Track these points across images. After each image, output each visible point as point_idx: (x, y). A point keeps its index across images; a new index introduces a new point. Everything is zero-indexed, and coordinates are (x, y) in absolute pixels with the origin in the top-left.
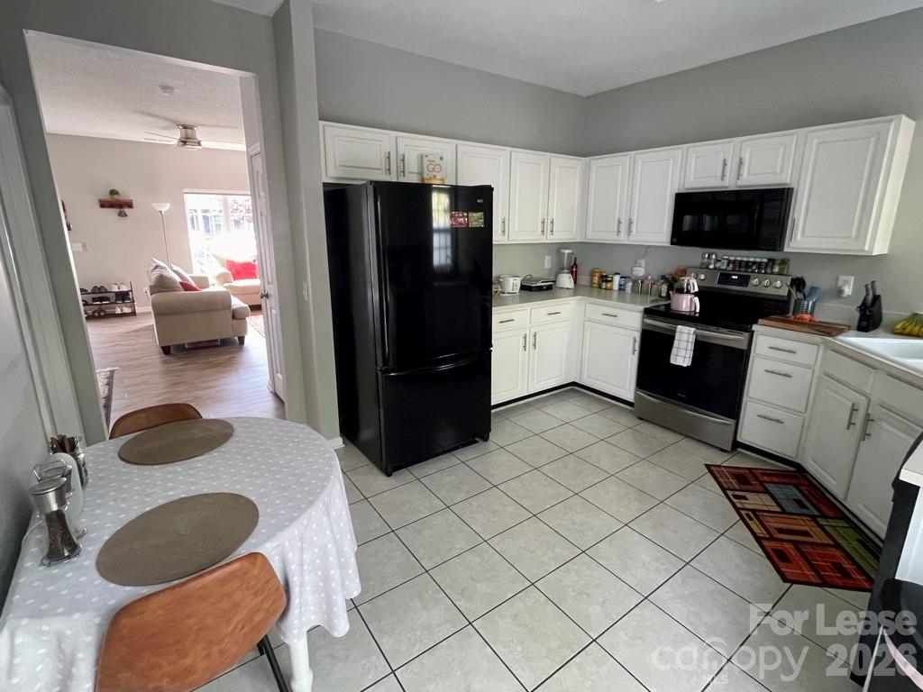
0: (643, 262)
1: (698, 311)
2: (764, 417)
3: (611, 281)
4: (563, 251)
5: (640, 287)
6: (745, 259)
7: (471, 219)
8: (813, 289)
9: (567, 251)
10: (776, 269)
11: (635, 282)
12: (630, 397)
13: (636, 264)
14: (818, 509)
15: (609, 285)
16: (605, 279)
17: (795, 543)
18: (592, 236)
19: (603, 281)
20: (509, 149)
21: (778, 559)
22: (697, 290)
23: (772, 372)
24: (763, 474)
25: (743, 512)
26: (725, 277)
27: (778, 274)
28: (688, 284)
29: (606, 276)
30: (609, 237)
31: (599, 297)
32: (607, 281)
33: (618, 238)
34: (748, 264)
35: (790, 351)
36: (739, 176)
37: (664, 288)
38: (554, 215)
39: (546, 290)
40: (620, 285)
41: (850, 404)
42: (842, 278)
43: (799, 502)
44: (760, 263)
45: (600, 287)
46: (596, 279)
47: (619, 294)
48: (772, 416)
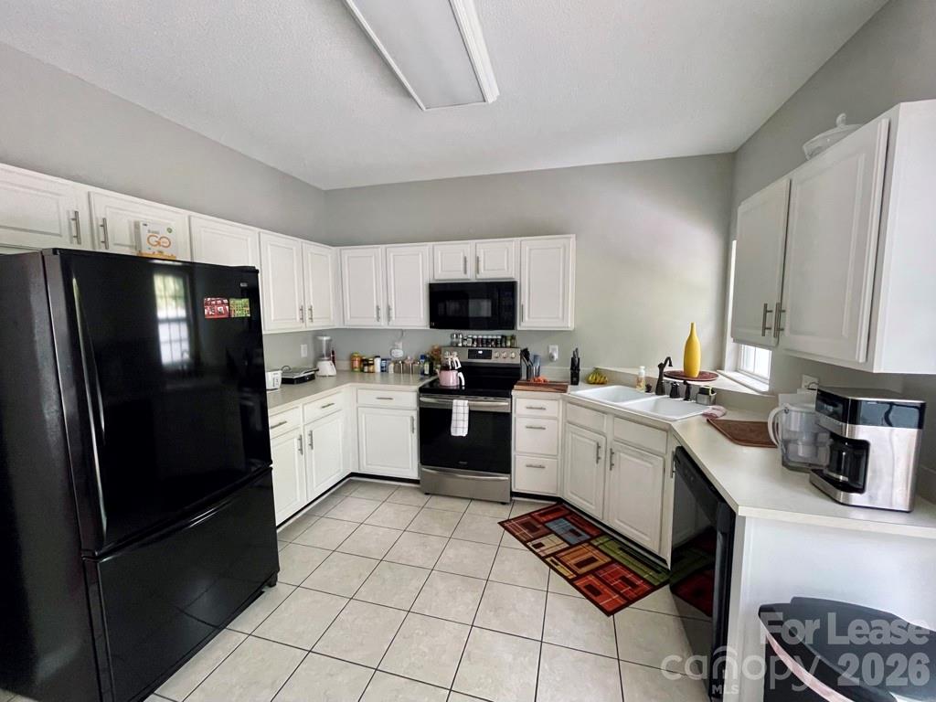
0: (400, 345)
1: (463, 384)
2: (531, 466)
3: (373, 364)
4: (320, 338)
5: (403, 368)
6: (485, 337)
7: (233, 308)
8: (535, 357)
9: (325, 338)
10: (509, 344)
11: (396, 362)
12: (414, 476)
13: (395, 347)
14: (588, 534)
15: (371, 368)
16: (365, 363)
17: (592, 572)
18: (351, 322)
19: (365, 365)
20: (257, 230)
21: (591, 593)
22: (460, 366)
23: (531, 428)
24: (541, 515)
25: (548, 560)
26: (473, 353)
27: (511, 347)
28: (452, 362)
29: (367, 360)
30: (369, 322)
31: (363, 381)
32: (369, 365)
33: (378, 323)
34: (488, 342)
35: (541, 409)
36: (477, 271)
37: (427, 367)
38: (311, 302)
39: (310, 380)
40: (382, 367)
41: (594, 444)
42: (551, 347)
43: (572, 531)
44: (496, 340)
45: (362, 371)
46: (357, 364)
47: (382, 375)
48: (534, 464)
